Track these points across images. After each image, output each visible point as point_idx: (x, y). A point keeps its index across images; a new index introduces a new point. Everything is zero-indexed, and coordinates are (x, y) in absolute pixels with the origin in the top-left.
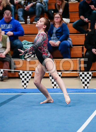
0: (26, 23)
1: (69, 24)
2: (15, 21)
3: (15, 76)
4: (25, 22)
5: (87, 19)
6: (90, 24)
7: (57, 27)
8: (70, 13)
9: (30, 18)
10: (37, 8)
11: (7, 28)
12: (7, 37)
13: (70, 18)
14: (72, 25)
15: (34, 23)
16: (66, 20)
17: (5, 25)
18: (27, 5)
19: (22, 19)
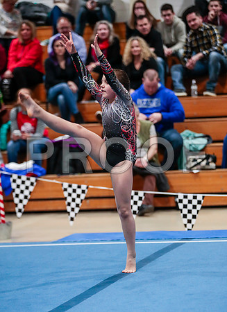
0: (189, 94)
2: (167, 91)
3: (168, 205)
9: (197, 84)
10: (211, 63)
11: (150, 107)
12: (151, 125)
17: (145, 100)
18: (190, 58)
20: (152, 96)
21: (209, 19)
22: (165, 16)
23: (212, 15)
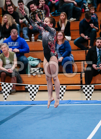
1: (70, 41)
2: (21, 39)
4: (29, 39)
5: (87, 36)
6: (89, 41)
7: (60, 44)
8: (71, 31)
9: (34, 36)
12: (14, 54)
13: (71, 35)
14: (73, 42)
15: (38, 40)
16: (68, 38)
17: (12, 43)
19: (27, 37)
20: (15, 41)
21: (39, 7)
22: (20, 5)
23: (41, 5)
